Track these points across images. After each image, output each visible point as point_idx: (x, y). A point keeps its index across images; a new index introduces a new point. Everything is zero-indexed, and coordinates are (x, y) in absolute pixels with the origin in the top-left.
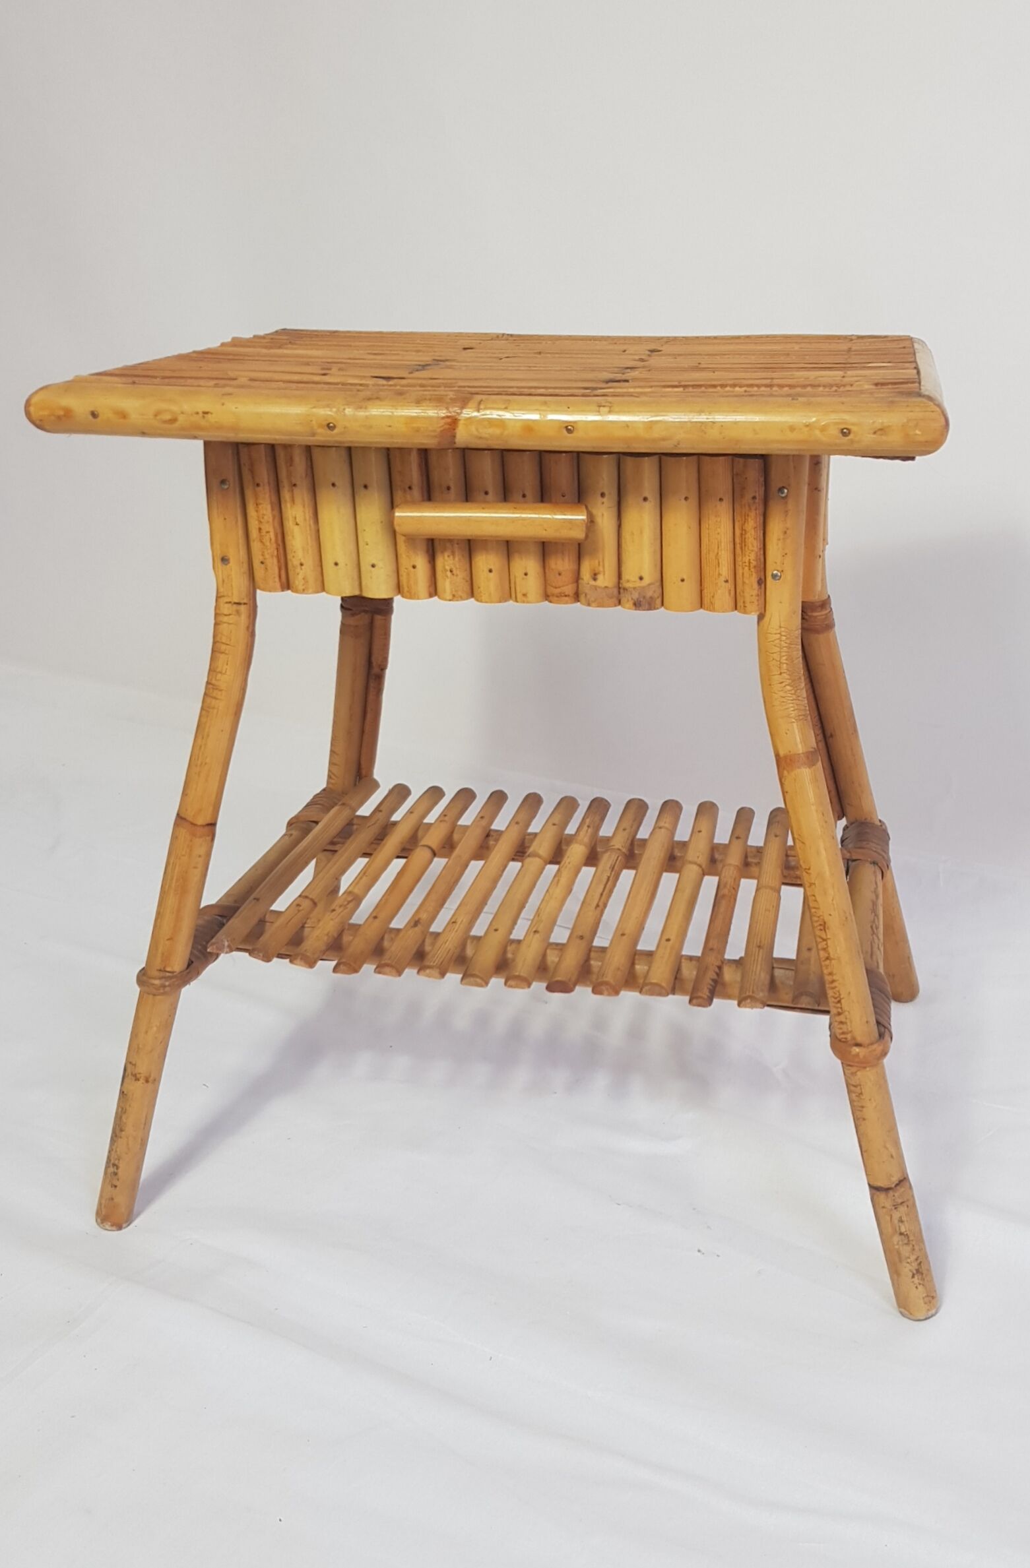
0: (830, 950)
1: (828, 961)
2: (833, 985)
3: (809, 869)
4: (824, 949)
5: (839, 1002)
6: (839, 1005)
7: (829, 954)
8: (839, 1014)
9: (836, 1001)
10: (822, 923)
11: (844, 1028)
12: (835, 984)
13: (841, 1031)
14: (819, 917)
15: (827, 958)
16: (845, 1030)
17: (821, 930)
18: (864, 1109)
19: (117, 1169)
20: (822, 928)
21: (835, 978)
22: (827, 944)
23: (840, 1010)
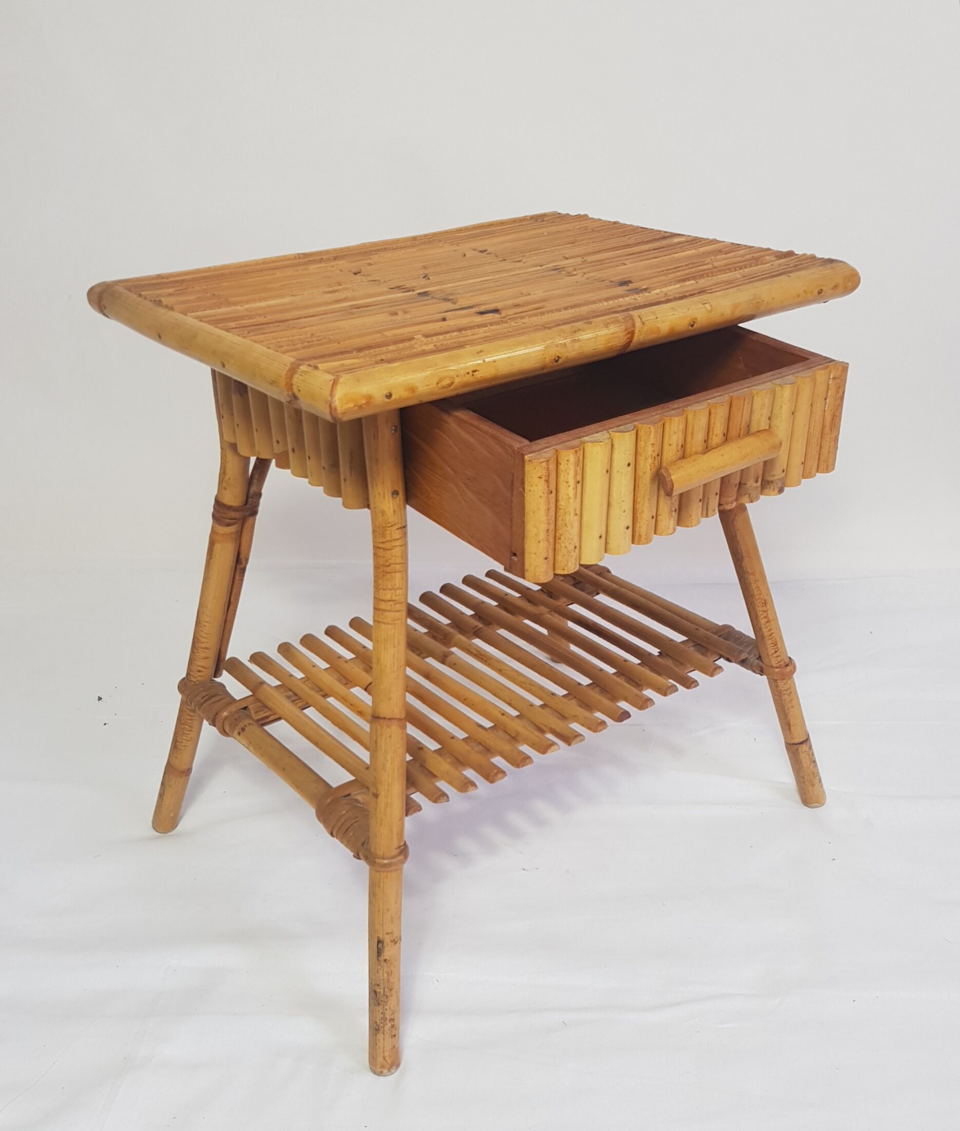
0: (769, 616)
1: (768, 623)
2: (771, 637)
3: (755, 572)
4: (765, 617)
5: (776, 645)
6: (776, 647)
7: (769, 619)
8: (776, 652)
9: (774, 645)
10: (764, 602)
11: (779, 659)
12: (773, 635)
13: (777, 662)
14: (762, 599)
15: (768, 622)
16: (780, 660)
17: (763, 606)
18: (793, 701)
19: (393, 1022)
20: (764, 605)
21: (773, 632)
22: (767, 614)
23: (777, 650)
